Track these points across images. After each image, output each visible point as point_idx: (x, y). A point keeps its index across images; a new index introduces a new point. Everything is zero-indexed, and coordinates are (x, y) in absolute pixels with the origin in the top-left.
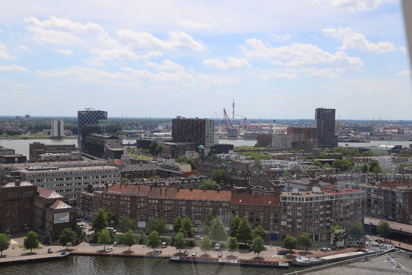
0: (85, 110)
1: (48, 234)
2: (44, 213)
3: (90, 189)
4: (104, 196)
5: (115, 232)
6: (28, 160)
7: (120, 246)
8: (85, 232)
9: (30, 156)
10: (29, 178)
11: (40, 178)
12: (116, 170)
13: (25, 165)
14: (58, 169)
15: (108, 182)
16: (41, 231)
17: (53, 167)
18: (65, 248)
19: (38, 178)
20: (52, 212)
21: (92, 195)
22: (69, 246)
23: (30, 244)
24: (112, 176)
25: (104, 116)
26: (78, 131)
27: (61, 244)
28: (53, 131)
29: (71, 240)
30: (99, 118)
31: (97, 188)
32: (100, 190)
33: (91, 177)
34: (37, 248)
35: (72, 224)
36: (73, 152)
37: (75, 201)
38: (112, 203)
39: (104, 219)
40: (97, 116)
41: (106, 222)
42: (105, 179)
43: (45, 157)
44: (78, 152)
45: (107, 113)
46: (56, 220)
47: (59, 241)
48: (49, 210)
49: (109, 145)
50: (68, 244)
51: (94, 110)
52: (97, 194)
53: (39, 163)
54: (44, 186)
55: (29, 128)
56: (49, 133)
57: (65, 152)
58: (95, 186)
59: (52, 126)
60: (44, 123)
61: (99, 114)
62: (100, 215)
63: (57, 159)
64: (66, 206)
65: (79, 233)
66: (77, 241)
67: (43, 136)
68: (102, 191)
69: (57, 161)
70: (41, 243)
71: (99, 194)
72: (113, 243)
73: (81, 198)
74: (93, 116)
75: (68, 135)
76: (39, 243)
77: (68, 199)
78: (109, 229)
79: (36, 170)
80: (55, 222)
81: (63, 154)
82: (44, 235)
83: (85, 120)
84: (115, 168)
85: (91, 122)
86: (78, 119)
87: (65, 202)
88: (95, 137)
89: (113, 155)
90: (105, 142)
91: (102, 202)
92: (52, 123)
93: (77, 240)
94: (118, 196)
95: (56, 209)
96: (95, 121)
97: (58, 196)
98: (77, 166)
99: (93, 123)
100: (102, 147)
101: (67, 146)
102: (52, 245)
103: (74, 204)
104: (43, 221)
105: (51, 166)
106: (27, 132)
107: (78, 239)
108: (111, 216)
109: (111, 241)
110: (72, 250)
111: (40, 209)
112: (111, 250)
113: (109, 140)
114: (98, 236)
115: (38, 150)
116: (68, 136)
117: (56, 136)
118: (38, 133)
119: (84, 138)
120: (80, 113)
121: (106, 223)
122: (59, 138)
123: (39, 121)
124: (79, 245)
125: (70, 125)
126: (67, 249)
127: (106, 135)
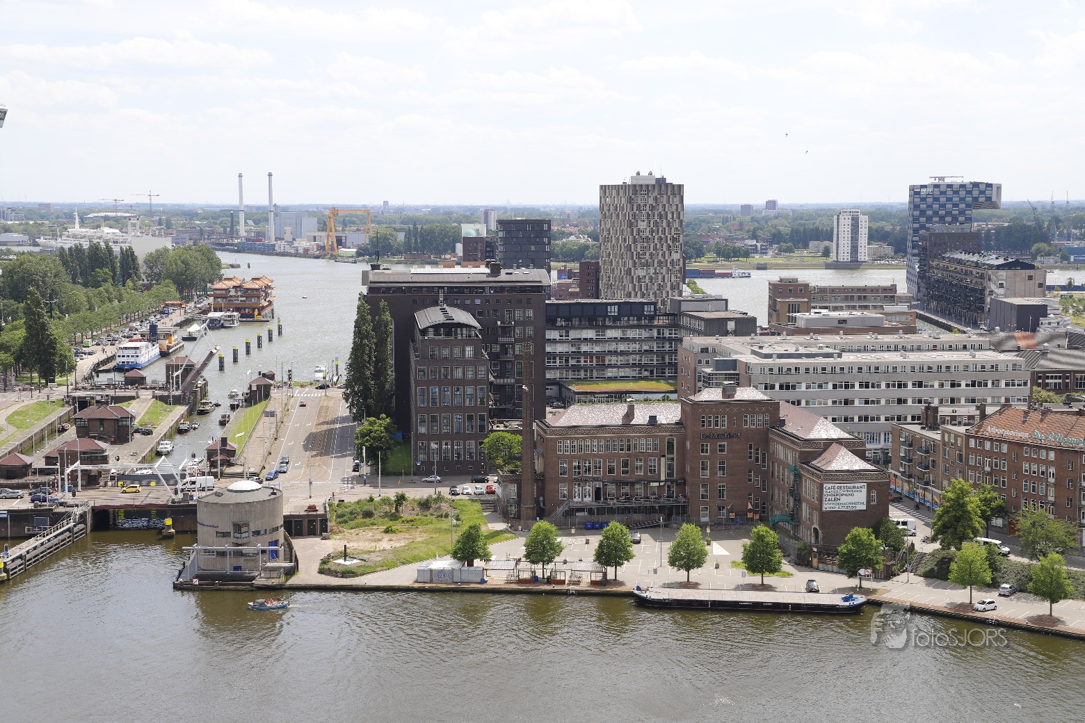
0: (932, 181)
1: (808, 537)
2: (798, 477)
3: (930, 418)
4: (972, 443)
5: (1005, 555)
6: (762, 329)
7: (1018, 599)
8: (913, 545)
9: (770, 315)
10: (762, 379)
11: (790, 379)
12: (1014, 365)
13: (752, 341)
14: (840, 356)
15: (989, 400)
16: (789, 527)
17: (826, 350)
18: (854, 582)
19: (785, 379)
20: (819, 477)
21: (935, 435)
22: (867, 577)
23: (758, 561)
24: (1003, 384)
25: (989, 199)
26: (909, 244)
27: (842, 571)
28: (838, 244)
29: (869, 563)
30: (976, 204)
31: (953, 418)
32: (960, 423)
33: (936, 385)
34: (776, 574)
35: (875, 518)
36: (889, 308)
37: (885, 452)
38: (996, 466)
39: (969, 512)
40: (969, 199)
41: (978, 523)
42: (978, 392)
43: (807, 320)
44: (903, 308)
45: (999, 188)
46: (829, 500)
47: (837, 559)
48: (808, 471)
49: (1001, 286)
50: (862, 571)
51: (959, 181)
52: (949, 433)
53: (789, 338)
54: (799, 403)
55: (774, 236)
56: (826, 253)
57: (866, 307)
58: (945, 411)
59: (835, 232)
60: (814, 224)
61: (975, 193)
62: (959, 498)
63: (841, 326)
64: (858, 464)
65: (893, 546)
66: (888, 567)
67: (809, 261)
68: (967, 428)
69: (838, 334)
70: (789, 562)
71: (957, 436)
72: (999, 586)
73: (903, 443)
74: (956, 199)
75: (881, 258)
76: (783, 561)
77: (863, 444)
78: (985, 543)
79: (780, 356)
80: (827, 506)
81: (857, 313)
82: (797, 539)
83: (929, 213)
84: (1015, 358)
85: (949, 219)
86: (910, 209)
87: (855, 453)
88: (960, 262)
89: (1014, 320)
90: (989, 280)
91: (967, 459)
92: (835, 224)
93: (889, 563)
94: (1017, 445)
95: (829, 469)
96: (962, 213)
97: (835, 433)
98: (896, 349)
99: (955, 219)
100: (979, 295)
101: (872, 290)
102: (817, 569)
103: (883, 460)
104: (795, 500)
105: (821, 348)
106: (766, 249)
107: (893, 562)
108: (994, 504)
109: (992, 579)
110: (874, 591)
111: (786, 465)
112: (992, 606)
113: (1003, 273)
114: (951, 560)
115: (791, 299)
116: (878, 260)
117: (845, 260)
118: (797, 253)
119: (925, 266)
120: (915, 191)
121: (977, 525)
122: (854, 264)
123: (801, 219)
124: (895, 579)
125: (888, 228)
126: (860, 587)
127: (994, 256)
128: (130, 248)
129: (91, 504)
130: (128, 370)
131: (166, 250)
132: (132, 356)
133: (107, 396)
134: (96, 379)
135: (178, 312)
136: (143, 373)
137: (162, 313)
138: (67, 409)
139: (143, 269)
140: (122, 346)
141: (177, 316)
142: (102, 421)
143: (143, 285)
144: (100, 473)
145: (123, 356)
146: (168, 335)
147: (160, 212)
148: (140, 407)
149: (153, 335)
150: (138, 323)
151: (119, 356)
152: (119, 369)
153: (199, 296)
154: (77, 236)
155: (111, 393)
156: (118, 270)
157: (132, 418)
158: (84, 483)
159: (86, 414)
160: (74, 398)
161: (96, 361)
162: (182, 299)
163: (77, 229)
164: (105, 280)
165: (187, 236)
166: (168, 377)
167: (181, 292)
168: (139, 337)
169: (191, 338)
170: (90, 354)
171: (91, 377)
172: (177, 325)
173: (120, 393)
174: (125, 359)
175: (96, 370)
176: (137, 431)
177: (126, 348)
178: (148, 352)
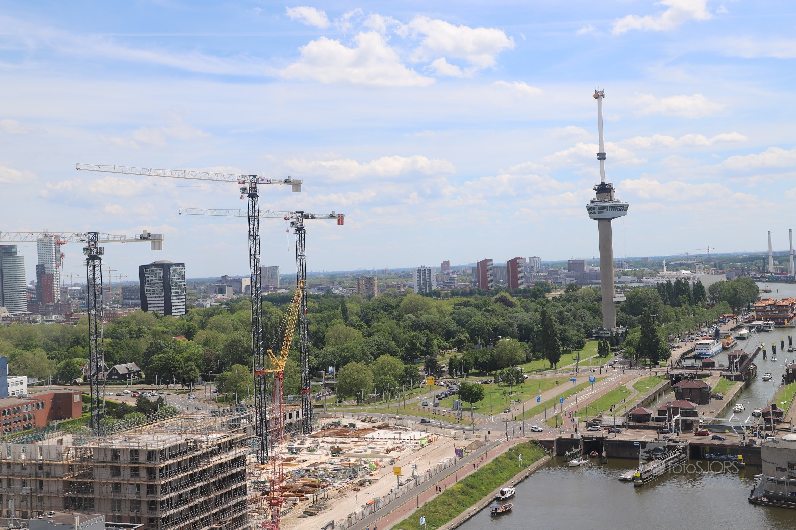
128: (699, 282)
129: (689, 441)
130: (703, 358)
131: (722, 282)
132: (705, 349)
133: (692, 374)
134: (684, 363)
135: (731, 321)
136: (713, 360)
137: (722, 322)
138: (669, 381)
139: (708, 294)
140: (699, 343)
141: (731, 324)
142: (690, 390)
143: (709, 305)
144: (692, 422)
145: (699, 349)
146: (727, 336)
147: (714, 259)
148: (713, 381)
149: (717, 336)
150: (706, 329)
151: (697, 349)
152: (697, 357)
153: (745, 311)
154: (666, 276)
155: (694, 372)
156: (692, 296)
157: (710, 389)
158: (683, 428)
159: (680, 385)
160: (672, 375)
161: (682, 352)
162: (734, 313)
163: (665, 272)
164: (684, 302)
165: (734, 273)
166: (730, 363)
167: (733, 308)
168: (708, 337)
169: (742, 338)
170: (678, 347)
171: (680, 362)
172: (732, 330)
173: (700, 372)
174: (701, 351)
175: (683, 357)
176: (713, 397)
177: (701, 344)
178: (715, 347)
